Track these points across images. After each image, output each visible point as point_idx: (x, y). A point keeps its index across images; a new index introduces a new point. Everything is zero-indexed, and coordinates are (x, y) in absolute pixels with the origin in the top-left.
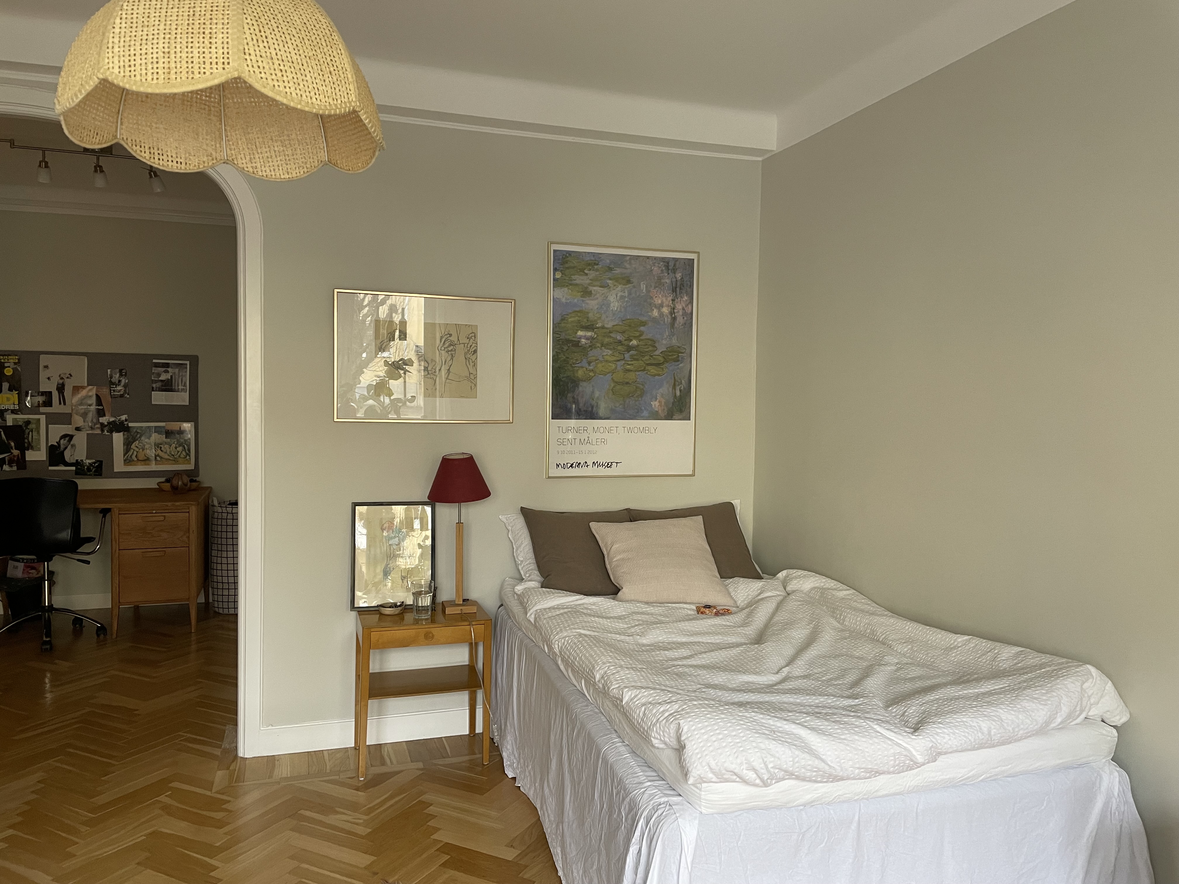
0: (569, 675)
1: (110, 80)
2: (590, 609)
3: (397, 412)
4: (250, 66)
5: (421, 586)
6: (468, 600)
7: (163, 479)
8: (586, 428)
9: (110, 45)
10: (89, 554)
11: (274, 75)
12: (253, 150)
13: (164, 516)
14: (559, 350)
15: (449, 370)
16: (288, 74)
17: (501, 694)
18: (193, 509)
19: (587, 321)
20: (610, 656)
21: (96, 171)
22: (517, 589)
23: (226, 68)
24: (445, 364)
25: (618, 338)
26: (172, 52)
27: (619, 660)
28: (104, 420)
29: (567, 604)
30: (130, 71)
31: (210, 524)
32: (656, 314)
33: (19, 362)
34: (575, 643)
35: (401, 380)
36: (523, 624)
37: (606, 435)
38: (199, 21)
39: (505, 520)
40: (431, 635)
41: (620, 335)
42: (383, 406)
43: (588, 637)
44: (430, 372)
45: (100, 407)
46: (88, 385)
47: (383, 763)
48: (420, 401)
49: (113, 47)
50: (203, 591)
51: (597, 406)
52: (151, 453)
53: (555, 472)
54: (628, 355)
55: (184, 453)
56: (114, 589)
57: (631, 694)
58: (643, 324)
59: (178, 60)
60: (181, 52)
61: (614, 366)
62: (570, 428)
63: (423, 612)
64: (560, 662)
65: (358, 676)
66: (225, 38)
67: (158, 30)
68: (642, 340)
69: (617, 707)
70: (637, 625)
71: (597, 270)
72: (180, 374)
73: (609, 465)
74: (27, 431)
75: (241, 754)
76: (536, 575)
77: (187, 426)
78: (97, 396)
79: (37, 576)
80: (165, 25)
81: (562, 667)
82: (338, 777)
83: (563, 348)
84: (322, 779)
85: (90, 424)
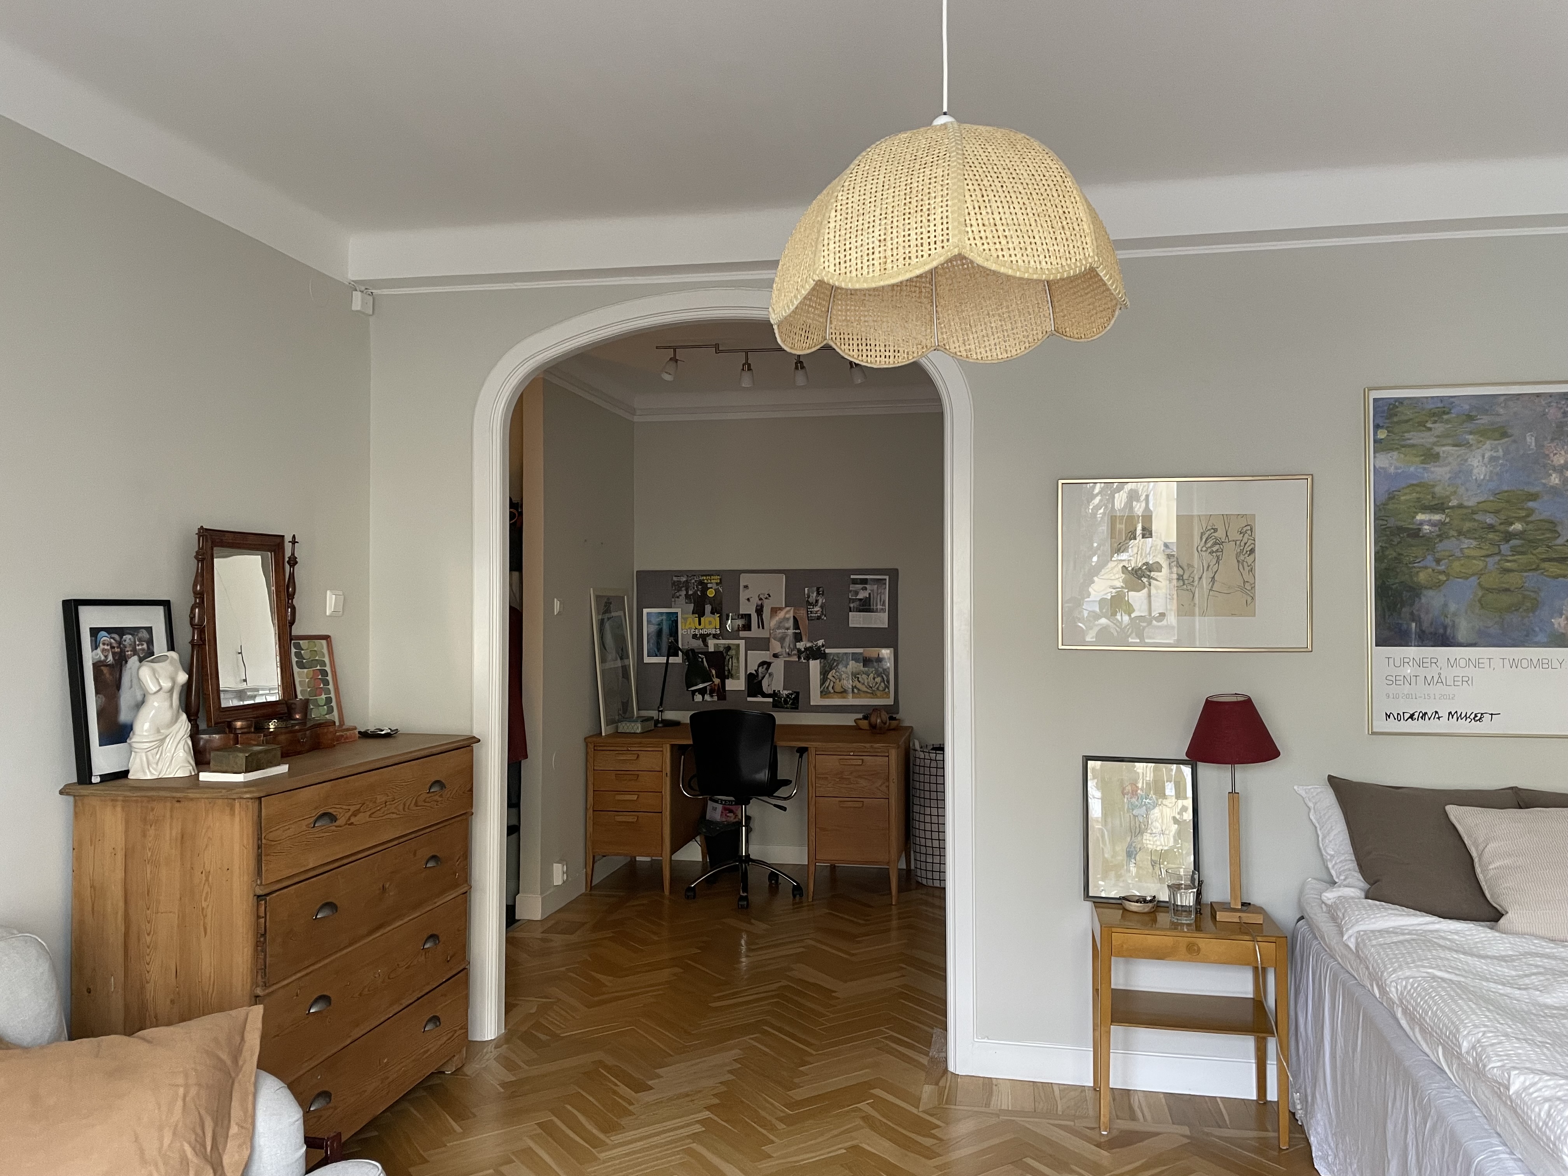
0: (1416, 1038)
1: (826, 281)
2: (1449, 940)
3: (1140, 635)
4: (972, 239)
5: (1180, 877)
6: (1250, 904)
7: (860, 716)
8: (1434, 660)
9: (826, 242)
10: (785, 799)
11: (998, 243)
12: (966, 330)
13: (862, 760)
14: (1385, 543)
15: (1214, 577)
16: (1015, 239)
17: (1305, 1050)
18: (893, 753)
19: (1433, 497)
20: (1486, 1016)
21: (797, 368)
22: (1326, 897)
23: (945, 247)
24: (1208, 570)
25: (1488, 521)
26: (889, 238)
27: (1502, 1024)
28: (801, 645)
29: (1411, 928)
30: (846, 268)
31: (911, 773)
32: (1557, 481)
33: (721, 583)
34: (1424, 989)
35: (1145, 590)
36: (1337, 949)
37: (1471, 671)
38: (916, 198)
39: (1303, 794)
40: (1196, 948)
41: (1492, 515)
42: (1121, 629)
43: (1446, 983)
44: (1186, 582)
45: (797, 631)
46: (786, 606)
47: (1133, 1117)
48: (1172, 619)
49: (828, 244)
50: (904, 855)
51: (1453, 626)
52: (848, 684)
53: (1382, 725)
54: (1507, 546)
55: (883, 684)
56: (810, 842)
57: (1525, 1082)
58: (1534, 497)
59: (895, 246)
60: (897, 237)
61: (1481, 564)
62: (1406, 660)
63: (1184, 913)
64: (1399, 1015)
65: (1096, 991)
66: (945, 212)
67: (874, 216)
68: (1532, 522)
69: (1500, 1098)
70: (1534, 974)
71: (1448, 422)
72: (879, 591)
73: (1478, 718)
74: (728, 657)
75: (951, 1068)
76: (1357, 878)
77: (886, 653)
78: (794, 617)
79: (735, 821)
80: (881, 209)
81: (1403, 1023)
82: (1072, 1123)
83: (1392, 540)
84: (1052, 1122)
85: (787, 650)
